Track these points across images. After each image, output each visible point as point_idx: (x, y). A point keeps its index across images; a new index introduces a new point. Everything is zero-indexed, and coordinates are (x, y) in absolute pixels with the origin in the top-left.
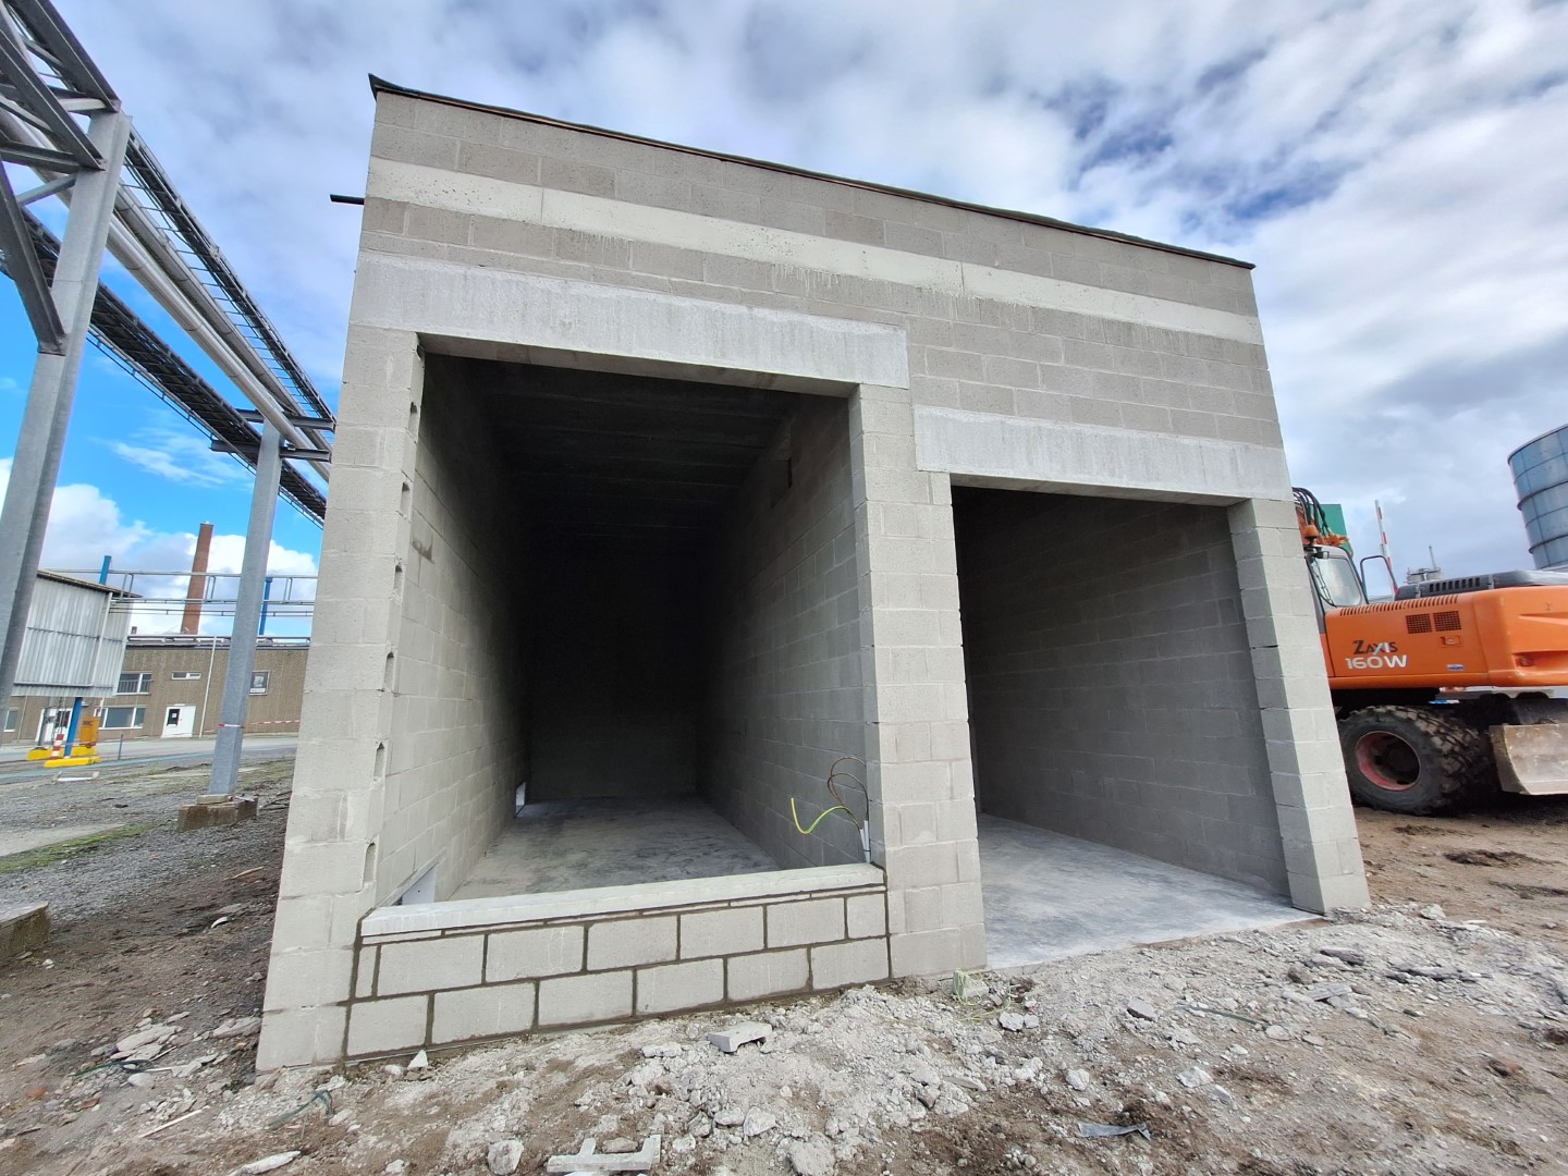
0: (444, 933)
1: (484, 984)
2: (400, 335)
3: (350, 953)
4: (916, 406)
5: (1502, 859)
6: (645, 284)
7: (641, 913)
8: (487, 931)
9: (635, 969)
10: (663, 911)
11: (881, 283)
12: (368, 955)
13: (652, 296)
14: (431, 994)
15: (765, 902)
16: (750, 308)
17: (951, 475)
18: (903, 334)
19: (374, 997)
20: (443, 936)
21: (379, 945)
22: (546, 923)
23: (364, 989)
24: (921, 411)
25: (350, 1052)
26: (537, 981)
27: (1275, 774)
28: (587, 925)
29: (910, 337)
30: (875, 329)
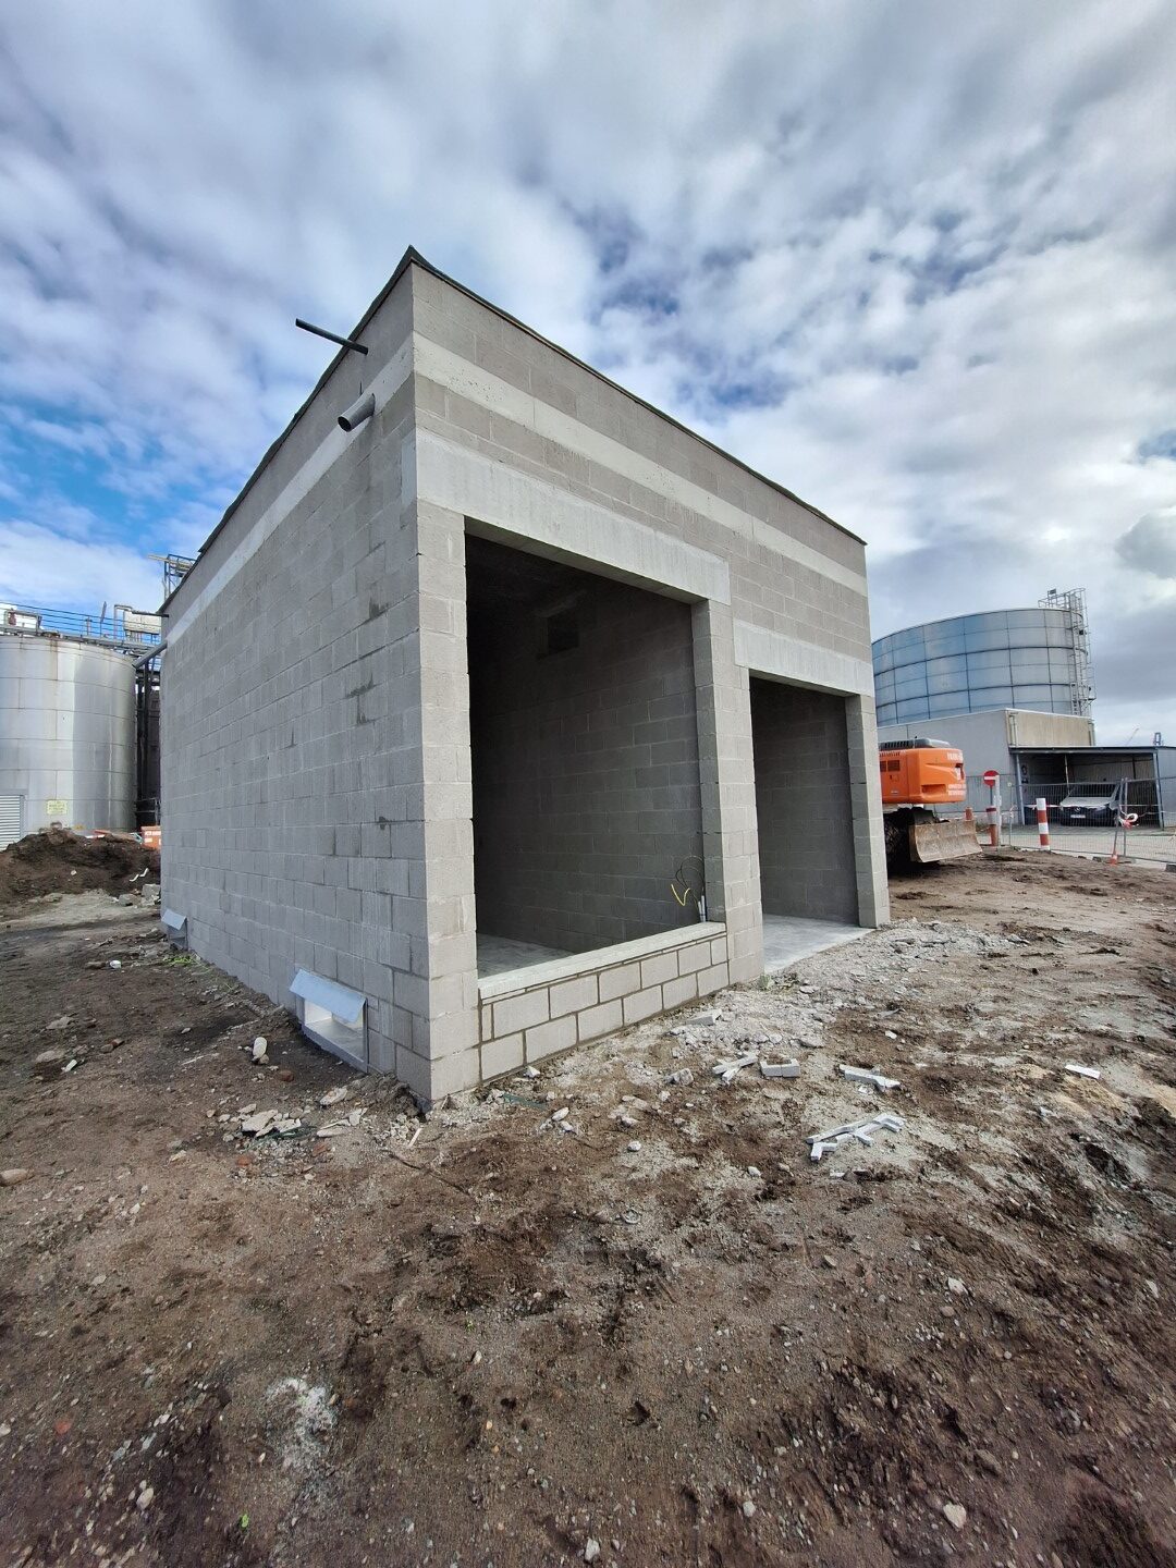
0: (527, 990)
1: (551, 1020)
2: (454, 516)
3: (477, 1011)
4: (734, 619)
5: (919, 894)
6: (599, 500)
7: (623, 963)
8: (548, 985)
9: (622, 998)
10: (631, 961)
11: (717, 524)
12: (486, 1010)
13: (604, 511)
14: (523, 1031)
15: (677, 948)
16: (655, 530)
17: (750, 670)
18: (727, 564)
19: (493, 1039)
20: (526, 992)
21: (492, 1004)
22: (578, 976)
23: (487, 1036)
24: (738, 623)
25: (484, 1078)
26: (576, 1013)
27: (857, 855)
28: (598, 974)
29: (730, 566)
30: (715, 559)
